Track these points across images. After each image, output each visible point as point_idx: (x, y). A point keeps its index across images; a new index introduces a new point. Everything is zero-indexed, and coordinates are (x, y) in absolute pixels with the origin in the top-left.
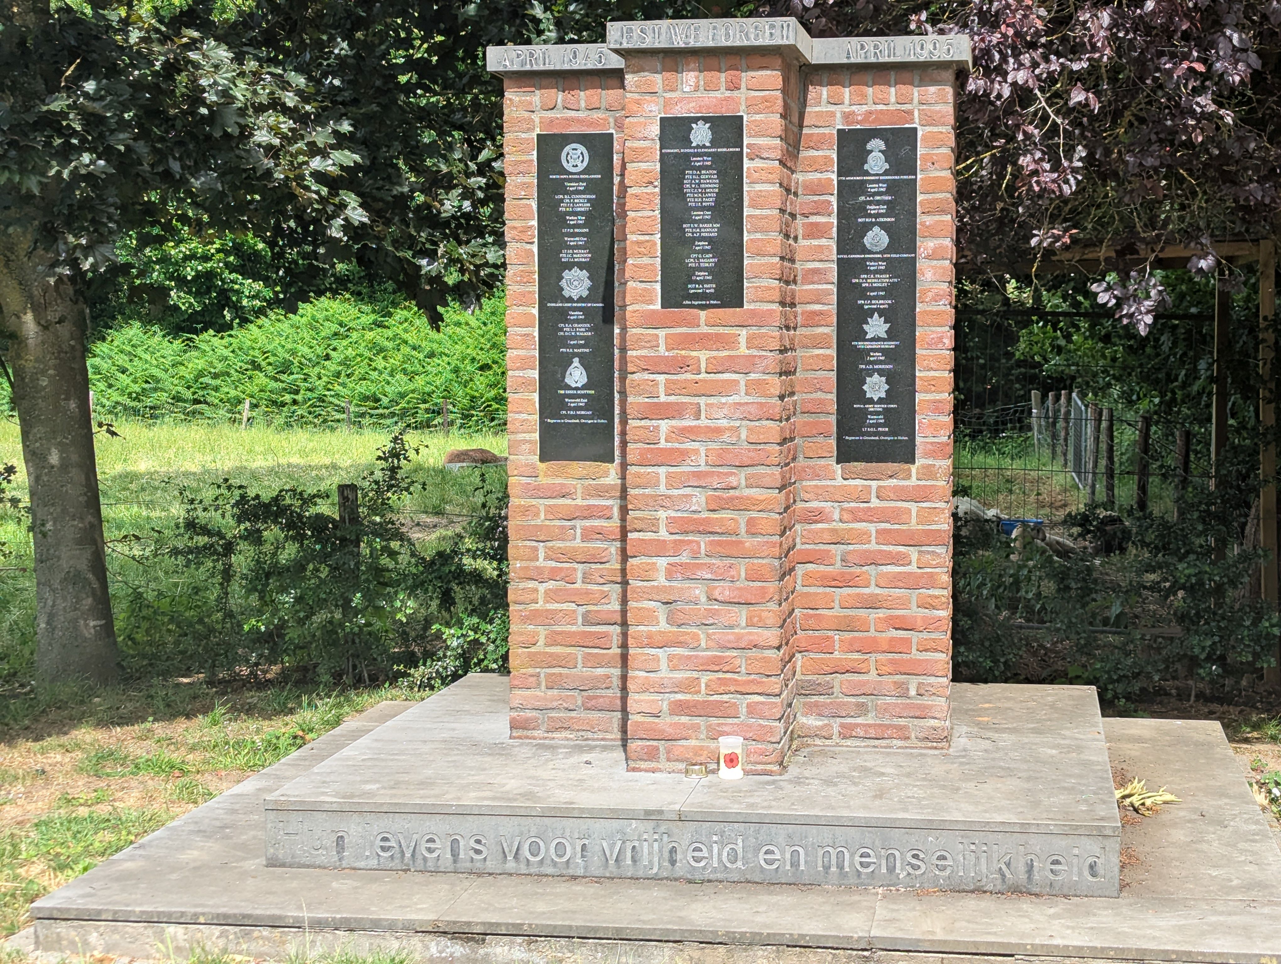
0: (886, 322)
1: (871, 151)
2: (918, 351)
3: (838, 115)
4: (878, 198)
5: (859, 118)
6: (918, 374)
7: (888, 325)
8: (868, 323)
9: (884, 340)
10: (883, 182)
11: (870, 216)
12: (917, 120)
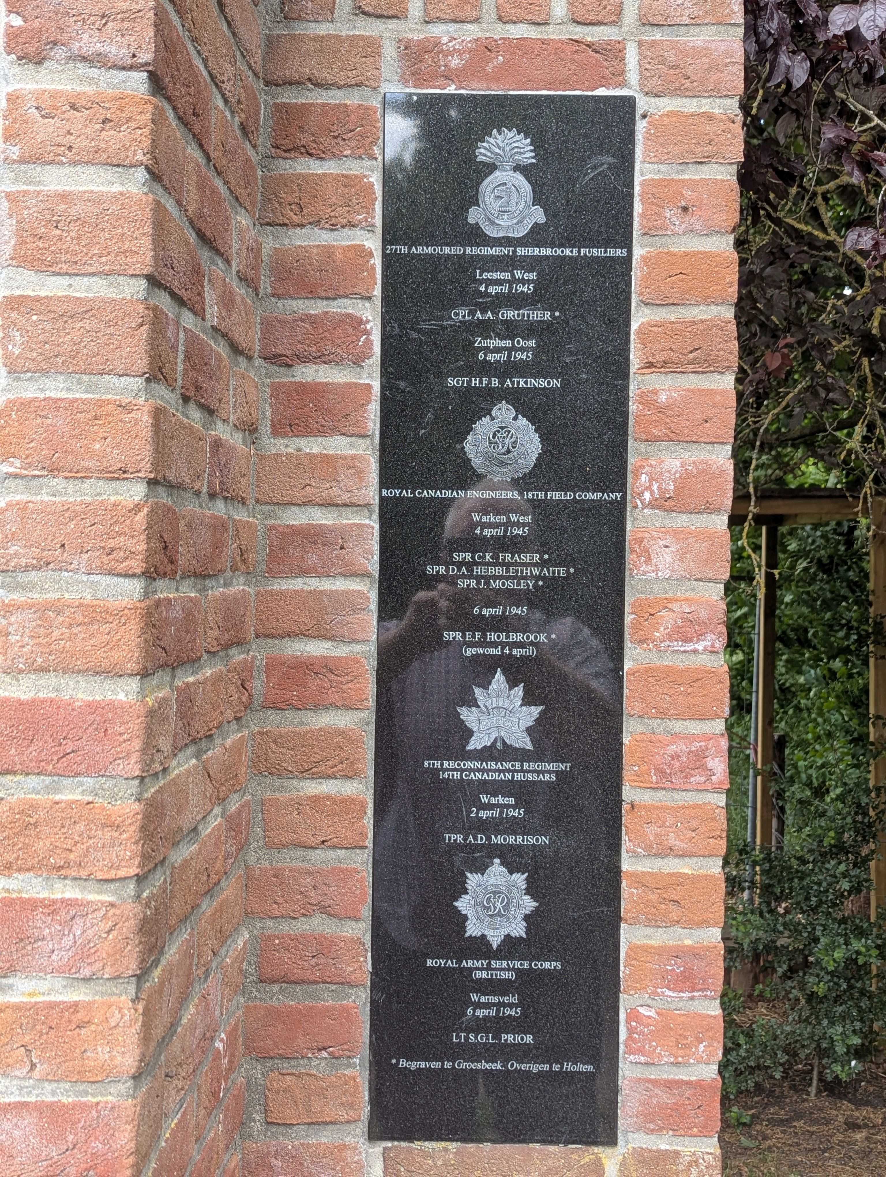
0: (528, 700)
1: (492, 168)
2: (628, 793)
3: (389, 51)
4: (510, 314)
5: (455, 62)
6: (626, 866)
7: (536, 711)
8: (473, 703)
9: (522, 755)
10: (530, 264)
11: (486, 369)
12: (633, 76)
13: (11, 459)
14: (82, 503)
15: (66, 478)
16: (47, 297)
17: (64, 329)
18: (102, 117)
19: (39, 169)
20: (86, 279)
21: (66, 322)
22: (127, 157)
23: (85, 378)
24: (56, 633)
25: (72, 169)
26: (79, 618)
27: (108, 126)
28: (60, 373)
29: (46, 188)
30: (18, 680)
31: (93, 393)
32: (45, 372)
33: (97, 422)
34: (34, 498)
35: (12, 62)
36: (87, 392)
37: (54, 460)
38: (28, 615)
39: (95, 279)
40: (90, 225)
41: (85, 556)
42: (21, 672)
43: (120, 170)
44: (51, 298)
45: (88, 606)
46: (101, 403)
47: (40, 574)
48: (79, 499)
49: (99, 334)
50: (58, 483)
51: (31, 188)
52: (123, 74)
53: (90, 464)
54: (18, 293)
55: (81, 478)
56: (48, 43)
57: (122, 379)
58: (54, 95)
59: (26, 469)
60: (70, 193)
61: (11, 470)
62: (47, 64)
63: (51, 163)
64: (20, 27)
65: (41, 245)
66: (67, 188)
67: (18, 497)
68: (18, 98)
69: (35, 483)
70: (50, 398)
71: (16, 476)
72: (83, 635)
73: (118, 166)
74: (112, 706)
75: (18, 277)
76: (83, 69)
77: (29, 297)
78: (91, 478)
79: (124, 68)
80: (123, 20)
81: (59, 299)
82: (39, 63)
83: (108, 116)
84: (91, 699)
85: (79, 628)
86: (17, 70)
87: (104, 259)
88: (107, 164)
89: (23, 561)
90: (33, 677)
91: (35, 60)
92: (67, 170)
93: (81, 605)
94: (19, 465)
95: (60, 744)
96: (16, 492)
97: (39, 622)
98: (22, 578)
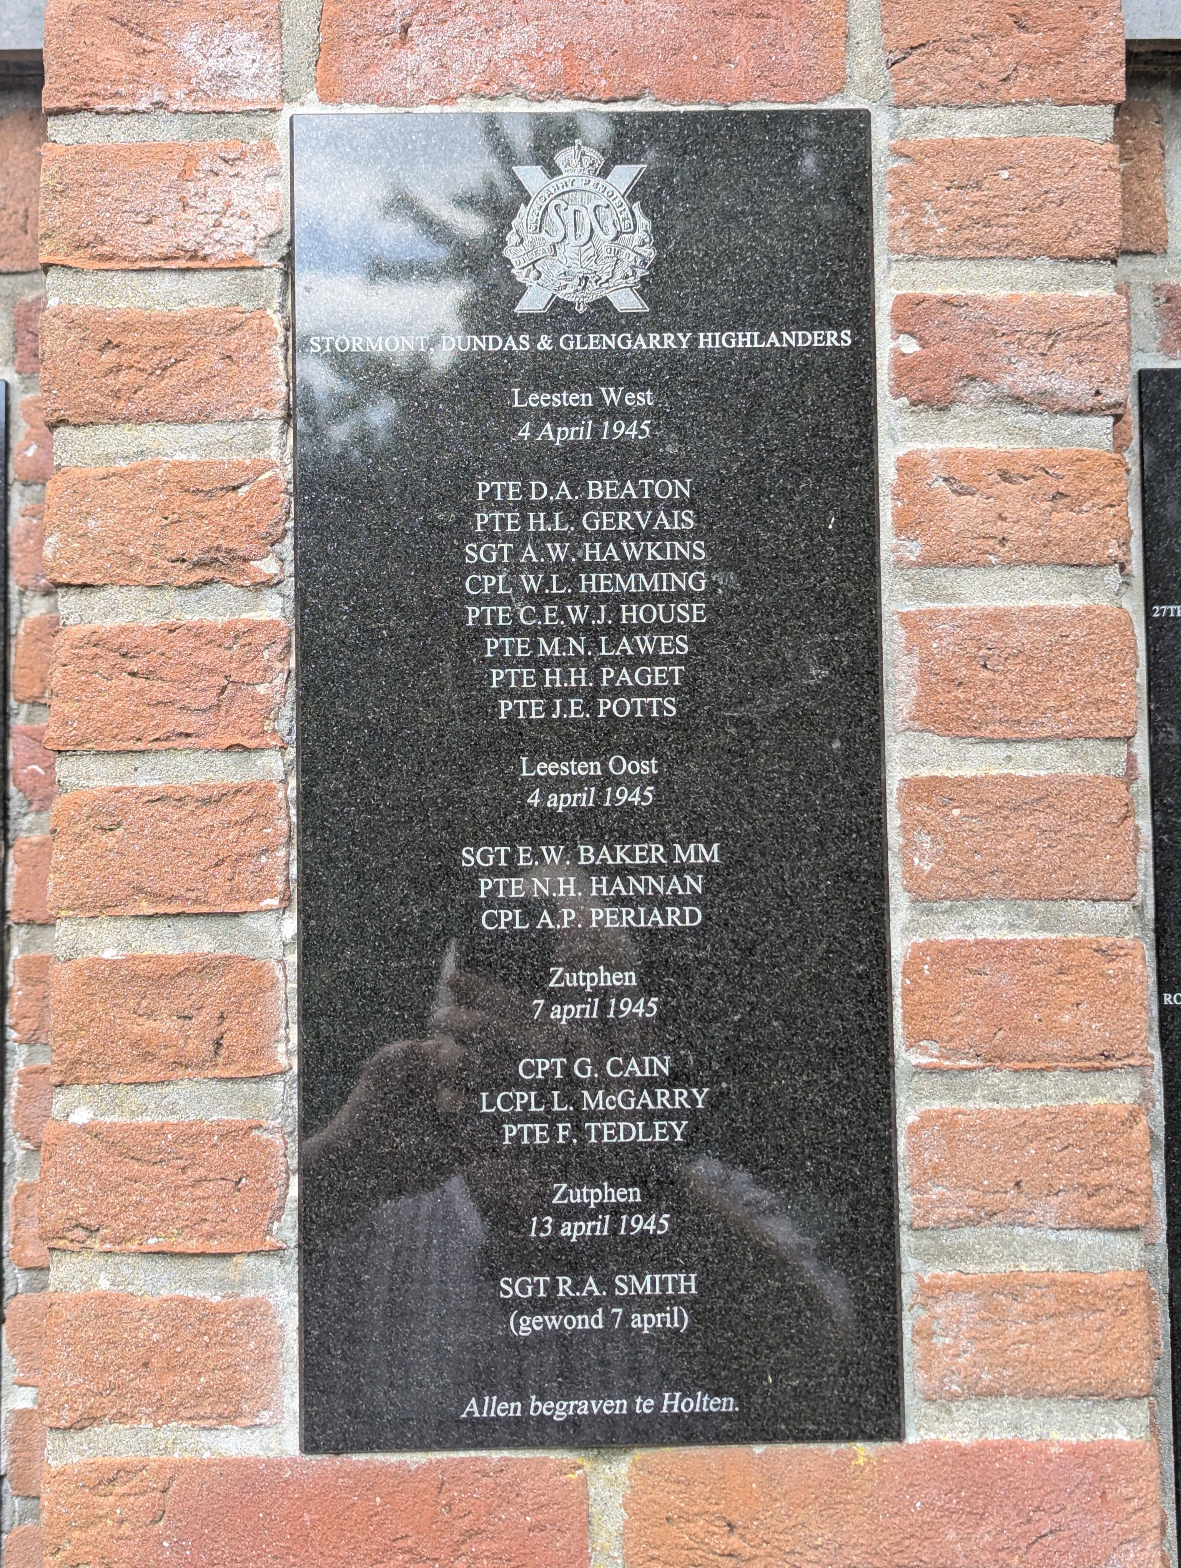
13: (924, 1043)
14: (1045, 1111)
15: (1016, 1071)
16: (974, 779)
17: (1005, 828)
18: (1053, 491)
19: (951, 575)
20: (1033, 747)
21: (1006, 818)
22: (1095, 551)
23: (1038, 906)
24: (1013, 1331)
25: (1006, 575)
26: (1050, 1304)
27: (1061, 503)
28: (1000, 900)
29: (965, 606)
30: (949, 1412)
31: (1052, 931)
32: (973, 899)
33: (1063, 978)
34: (962, 1106)
35: (901, 410)
36: (1042, 928)
37: (996, 1041)
38: (966, 1301)
39: (1049, 746)
40: (1040, 661)
41: (1054, 1200)
42: (954, 1397)
43: (1081, 571)
44: (982, 780)
45: (1064, 1284)
46: (1068, 947)
47: (978, 1231)
48: (1039, 1105)
49: (1062, 836)
50: (1000, 1079)
51: (942, 606)
52: (1077, 422)
53: (1055, 1047)
54: (925, 772)
55: (1042, 1069)
56: (962, 378)
57: (1099, 906)
58: (974, 458)
59: (948, 1059)
60: (1007, 612)
61: (924, 1060)
62: (955, 409)
63: (975, 564)
64: (916, 355)
65: (962, 697)
66: (1000, 604)
67: (936, 1105)
68: (916, 465)
69: (966, 1079)
70: (985, 941)
71: (931, 1070)
72: (1058, 1334)
73: (1079, 566)
74: (1112, 1451)
75: (923, 747)
76: (1014, 416)
77: (946, 779)
78: (1055, 1069)
79: (1080, 413)
80: (1080, 338)
81: (995, 781)
82: (944, 409)
83: (1062, 489)
84: (1074, 1440)
85: (1051, 1322)
86: (909, 421)
87: (1064, 715)
88: (1063, 564)
89: (954, 1212)
90: (975, 1405)
91: (940, 405)
92: (997, 575)
93: (1053, 1282)
94: (936, 1052)
95: (1029, 1521)
96: (932, 1096)
97: (985, 1314)
98: (947, 1239)
